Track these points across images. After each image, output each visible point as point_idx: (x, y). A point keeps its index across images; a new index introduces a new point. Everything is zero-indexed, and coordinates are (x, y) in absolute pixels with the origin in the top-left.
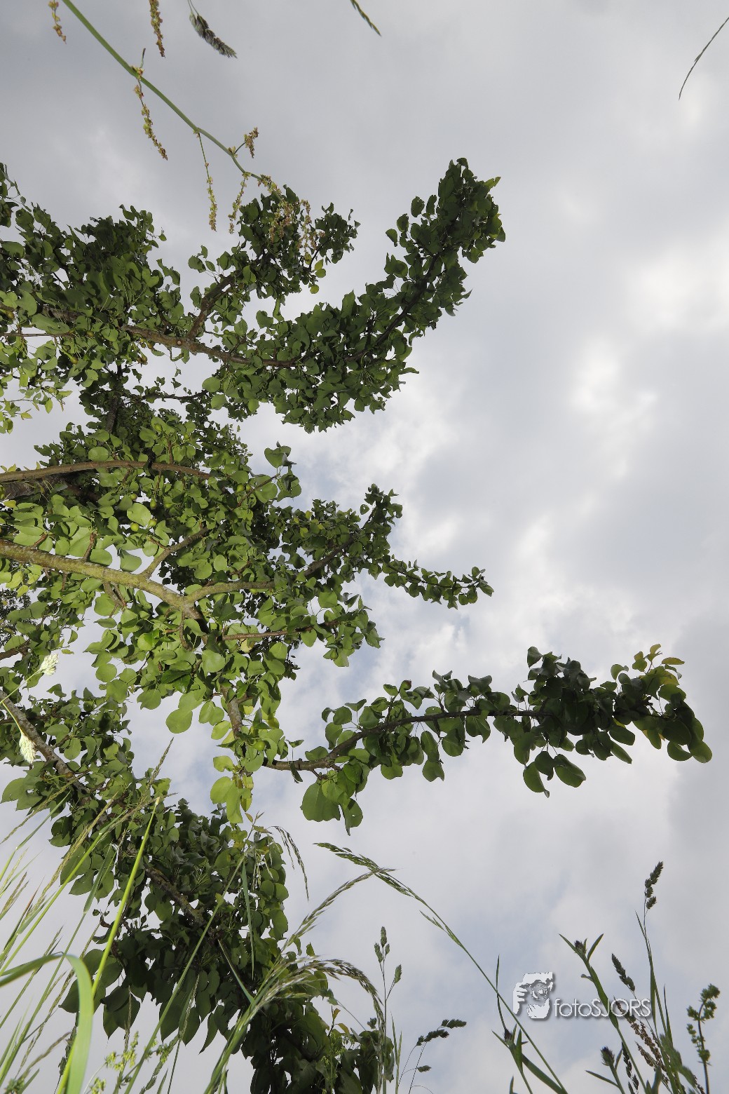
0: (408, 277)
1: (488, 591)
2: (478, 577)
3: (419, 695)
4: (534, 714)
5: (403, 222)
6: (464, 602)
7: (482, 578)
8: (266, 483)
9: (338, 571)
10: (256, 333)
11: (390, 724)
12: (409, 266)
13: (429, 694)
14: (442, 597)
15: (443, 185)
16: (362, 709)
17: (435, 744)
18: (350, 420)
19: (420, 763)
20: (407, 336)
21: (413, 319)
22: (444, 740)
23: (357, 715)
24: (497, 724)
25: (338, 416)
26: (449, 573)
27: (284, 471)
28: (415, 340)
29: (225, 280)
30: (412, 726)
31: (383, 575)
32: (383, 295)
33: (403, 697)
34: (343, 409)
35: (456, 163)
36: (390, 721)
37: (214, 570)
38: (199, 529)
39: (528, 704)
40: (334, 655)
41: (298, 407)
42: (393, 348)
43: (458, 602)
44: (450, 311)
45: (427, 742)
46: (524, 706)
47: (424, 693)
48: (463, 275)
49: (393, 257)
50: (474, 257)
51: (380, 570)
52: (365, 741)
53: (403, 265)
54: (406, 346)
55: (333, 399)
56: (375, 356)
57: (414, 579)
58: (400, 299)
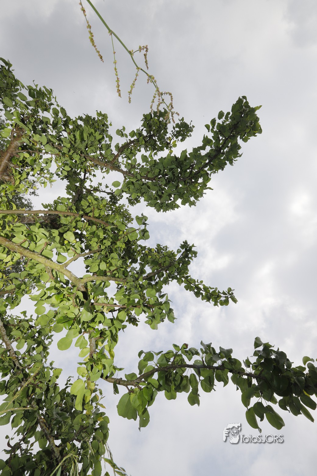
0: (213, 146)
1: (235, 301)
2: (230, 293)
3: (192, 353)
4: (255, 376)
5: (213, 122)
6: (222, 304)
7: (233, 293)
8: (133, 232)
9: (162, 279)
10: (140, 165)
11: (174, 366)
12: (214, 141)
13: (197, 353)
14: (211, 299)
15: (234, 107)
16: (160, 355)
17: (197, 383)
18: (178, 208)
19: (187, 392)
20: (209, 172)
21: (213, 165)
22: (202, 382)
23: (156, 358)
24: (233, 379)
25: (173, 206)
26: (216, 288)
27: (143, 227)
28: (212, 174)
29: (131, 142)
30: (186, 369)
31: (183, 285)
32: (200, 154)
33: (182, 352)
34: (175, 203)
35: (241, 98)
36: (174, 364)
37: (99, 269)
38: (97, 248)
39: (252, 369)
40: (150, 322)
41: (154, 199)
42: (202, 178)
43: (219, 304)
44: (231, 163)
45: (192, 380)
46: (249, 370)
47: (194, 352)
48: (239, 147)
49: (207, 136)
50: (245, 140)
51: (182, 281)
52: (159, 373)
53: (211, 141)
54: (208, 177)
55: (172, 198)
56: (193, 180)
57: (199, 289)
58: (208, 155)
